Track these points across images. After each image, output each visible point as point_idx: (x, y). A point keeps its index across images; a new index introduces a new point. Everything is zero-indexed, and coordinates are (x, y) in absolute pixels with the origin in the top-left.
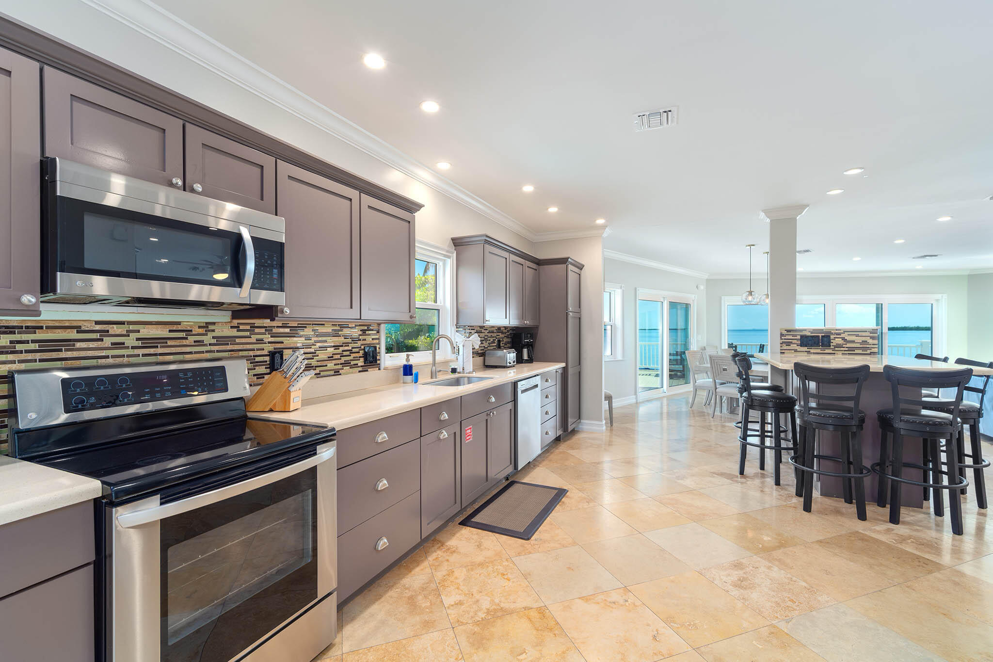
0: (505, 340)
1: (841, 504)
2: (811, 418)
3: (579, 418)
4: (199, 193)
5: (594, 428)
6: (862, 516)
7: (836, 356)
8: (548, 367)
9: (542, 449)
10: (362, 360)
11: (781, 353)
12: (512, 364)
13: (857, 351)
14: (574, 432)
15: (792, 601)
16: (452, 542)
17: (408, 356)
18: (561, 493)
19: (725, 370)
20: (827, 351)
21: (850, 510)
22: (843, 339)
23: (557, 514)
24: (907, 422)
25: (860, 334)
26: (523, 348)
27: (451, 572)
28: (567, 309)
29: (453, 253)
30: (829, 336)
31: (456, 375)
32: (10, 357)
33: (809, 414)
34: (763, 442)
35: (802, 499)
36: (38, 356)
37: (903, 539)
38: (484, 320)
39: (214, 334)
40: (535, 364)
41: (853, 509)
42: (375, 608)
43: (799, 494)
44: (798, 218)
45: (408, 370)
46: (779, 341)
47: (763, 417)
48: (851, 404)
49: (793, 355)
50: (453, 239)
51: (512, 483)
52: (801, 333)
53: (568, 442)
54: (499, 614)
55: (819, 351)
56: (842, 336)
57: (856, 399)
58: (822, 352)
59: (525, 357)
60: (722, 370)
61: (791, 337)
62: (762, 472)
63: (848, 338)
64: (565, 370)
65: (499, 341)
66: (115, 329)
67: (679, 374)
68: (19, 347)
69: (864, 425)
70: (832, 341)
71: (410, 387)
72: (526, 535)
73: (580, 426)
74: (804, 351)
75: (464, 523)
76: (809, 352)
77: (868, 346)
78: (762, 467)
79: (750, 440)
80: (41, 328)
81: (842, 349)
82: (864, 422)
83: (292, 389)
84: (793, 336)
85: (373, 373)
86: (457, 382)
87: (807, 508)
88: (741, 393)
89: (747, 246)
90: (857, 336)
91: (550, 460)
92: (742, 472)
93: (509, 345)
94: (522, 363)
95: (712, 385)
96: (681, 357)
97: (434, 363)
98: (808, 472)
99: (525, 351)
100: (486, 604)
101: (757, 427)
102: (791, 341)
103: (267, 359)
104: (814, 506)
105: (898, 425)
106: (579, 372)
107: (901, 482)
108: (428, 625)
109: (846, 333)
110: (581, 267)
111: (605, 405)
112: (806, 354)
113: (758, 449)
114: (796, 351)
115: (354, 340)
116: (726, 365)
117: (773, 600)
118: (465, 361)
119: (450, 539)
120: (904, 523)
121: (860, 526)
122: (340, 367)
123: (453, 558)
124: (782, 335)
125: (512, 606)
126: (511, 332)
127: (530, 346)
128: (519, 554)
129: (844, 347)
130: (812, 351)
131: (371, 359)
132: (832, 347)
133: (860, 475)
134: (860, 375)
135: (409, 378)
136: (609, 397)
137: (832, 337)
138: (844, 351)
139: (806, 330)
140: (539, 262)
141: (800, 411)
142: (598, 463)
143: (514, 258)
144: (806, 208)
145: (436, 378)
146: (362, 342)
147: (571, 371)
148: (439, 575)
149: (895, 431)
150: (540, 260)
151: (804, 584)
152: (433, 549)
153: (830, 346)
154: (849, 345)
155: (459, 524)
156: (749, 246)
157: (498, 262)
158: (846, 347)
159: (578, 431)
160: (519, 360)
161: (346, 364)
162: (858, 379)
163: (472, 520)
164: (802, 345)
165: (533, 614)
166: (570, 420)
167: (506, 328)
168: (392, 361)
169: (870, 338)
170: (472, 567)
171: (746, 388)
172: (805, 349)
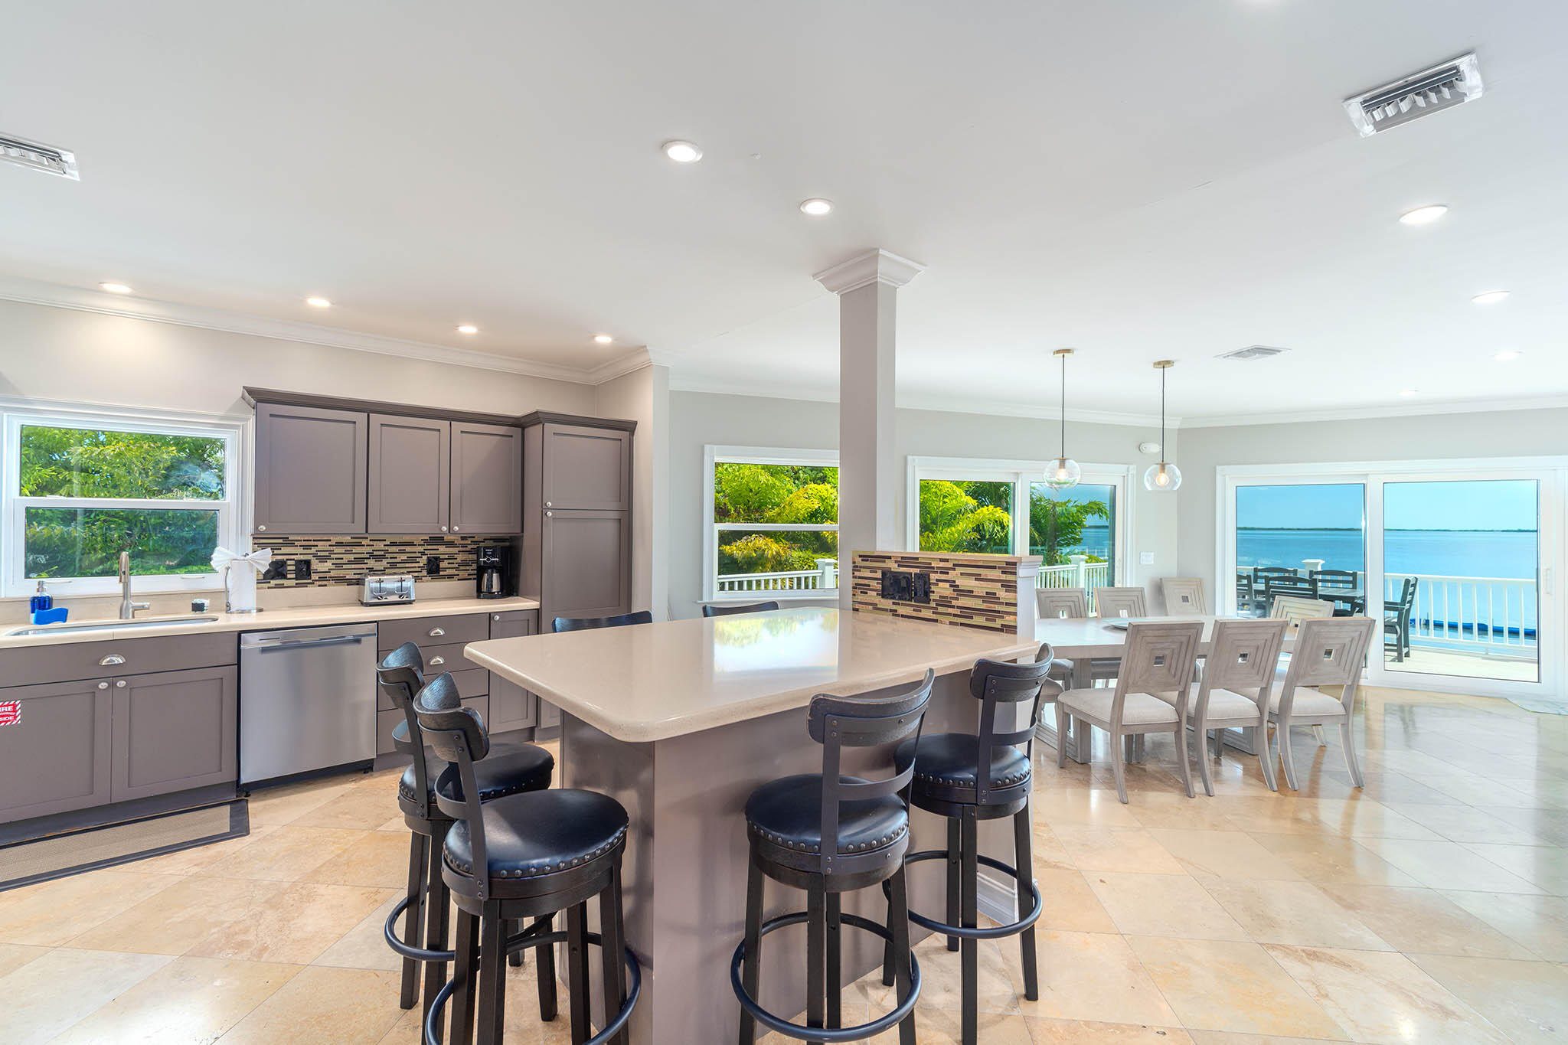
11: (857, 609)
13: (977, 620)
25: (983, 572)
30: (928, 577)
46: (849, 582)
52: (883, 565)
55: (909, 611)
56: (951, 575)
58: (915, 614)
61: (868, 574)
63: (965, 583)
70: (933, 588)
74: (886, 610)
76: (895, 613)
77: (997, 607)
81: (950, 610)
84: (872, 570)
90: (978, 578)
102: (866, 582)
109: (959, 570)
112: (889, 617)
114: (874, 607)
124: (854, 567)
129: (953, 607)
130: (901, 610)
132: (933, 604)
137: (933, 577)
138: (955, 615)
139: (890, 558)
153: (929, 601)
154: (962, 601)
156: (1058, 352)
158: (958, 607)
164: (884, 594)
169: (1002, 586)
172: (889, 604)
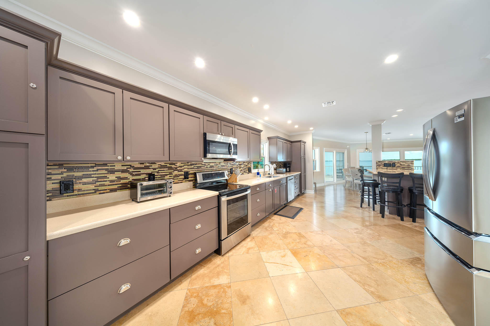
0: (282, 165)
1: (396, 217)
2: (384, 189)
3: (305, 189)
4: (223, 135)
5: (310, 192)
6: (402, 220)
7: (398, 170)
8: (296, 173)
9: (294, 197)
10: (248, 171)
11: (377, 169)
12: (285, 172)
13: (405, 168)
14: (303, 193)
15: (373, 237)
16: (273, 218)
17: (258, 170)
18: (301, 209)
19: (357, 175)
20: (394, 168)
21: (398, 218)
22: (400, 164)
23: (301, 214)
24: (418, 190)
26: (287, 168)
27: (274, 224)
28: (301, 156)
29: (268, 141)
30: (395, 163)
31: (270, 175)
32: (194, 170)
33: (383, 188)
34: (369, 197)
35: (381, 215)
36: (197, 169)
37: (416, 226)
38: (277, 160)
39: (210, 165)
40: (291, 173)
41: (399, 218)
42: (257, 229)
43: (380, 213)
44: (382, 124)
45: (258, 174)
46: (376, 165)
47: (369, 189)
48: (398, 185)
49: (381, 170)
50: (268, 138)
51: (286, 206)
52: (384, 162)
53: (302, 196)
54: (289, 233)
55: (391, 168)
56: (400, 163)
57: (400, 183)
59: (288, 170)
60: (356, 175)
61: (380, 164)
62: (369, 207)
63: (402, 164)
64: (301, 174)
65: (280, 166)
66: (207, 164)
67: (341, 177)
68: (195, 168)
69: (403, 191)
70: (396, 165)
71: (258, 178)
72: (293, 218)
73: (306, 192)
75: (275, 214)
76: (387, 169)
77: (410, 166)
78: (369, 205)
79: (365, 196)
80: (197, 164)
81: (400, 167)
82: (403, 190)
83: (237, 177)
84: (381, 163)
85: (250, 174)
86: (270, 177)
87: (383, 217)
88: (361, 181)
89: (365, 133)
90: (406, 163)
91: (297, 201)
92: (361, 206)
93: (283, 167)
94: (287, 172)
95: (352, 180)
96: (342, 171)
97: (264, 172)
98: (383, 206)
99: (288, 169)
100: (284, 231)
101: (367, 193)
103: (230, 170)
104: (385, 216)
105: (414, 191)
106: (305, 175)
107: (416, 209)
108: (271, 233)
110: (305, 143)
111: (314, 186)
112: (386, 169)
113: (367, 199)
114: (382, 168)
115: (246, 166)
116: (357, 173)
117: (367, 237)
118: (272, 172)
119: (272, 217)
120: (418, 222)
121: (401, 222)
122: (243, 172)
123: (274, 221)
124: (377, 163)
125: (292, 232)
126: (283, 163)
127: (289, 167)
128: (291, 222)
130: (388, 168)
131: (250, 171)
132: (396, 167)
133: (402, 207)
134: (401, 175)
135: (258, 176)
136: (315, 183)
139: (386, 161)
140: (292, 142)
141: (380, 187)
142: (312, 202)
143: (285, 141)
144: (384, 121)
145: (265, 176)
146: (248, 166)
147: (302, 175)
148: (271, 224)
149: (414, 193)
150: (292, 141)
151: (377, 234)
152: (268, 219)
153: (395, 167)
154: (402, 166)
155: (274, 214)
157: (280, 143)
159: (305, 193)
160: (286, 171)
161: (244, 172)
162: (400, 177)
163: (277, 213)
164: (384, 166)
165: (297, 234)
166: (302, 190)
167: (282, 162)
168: (254, 171)
170: (279, 223)
171: (363, 180)
172: (386, 167)
